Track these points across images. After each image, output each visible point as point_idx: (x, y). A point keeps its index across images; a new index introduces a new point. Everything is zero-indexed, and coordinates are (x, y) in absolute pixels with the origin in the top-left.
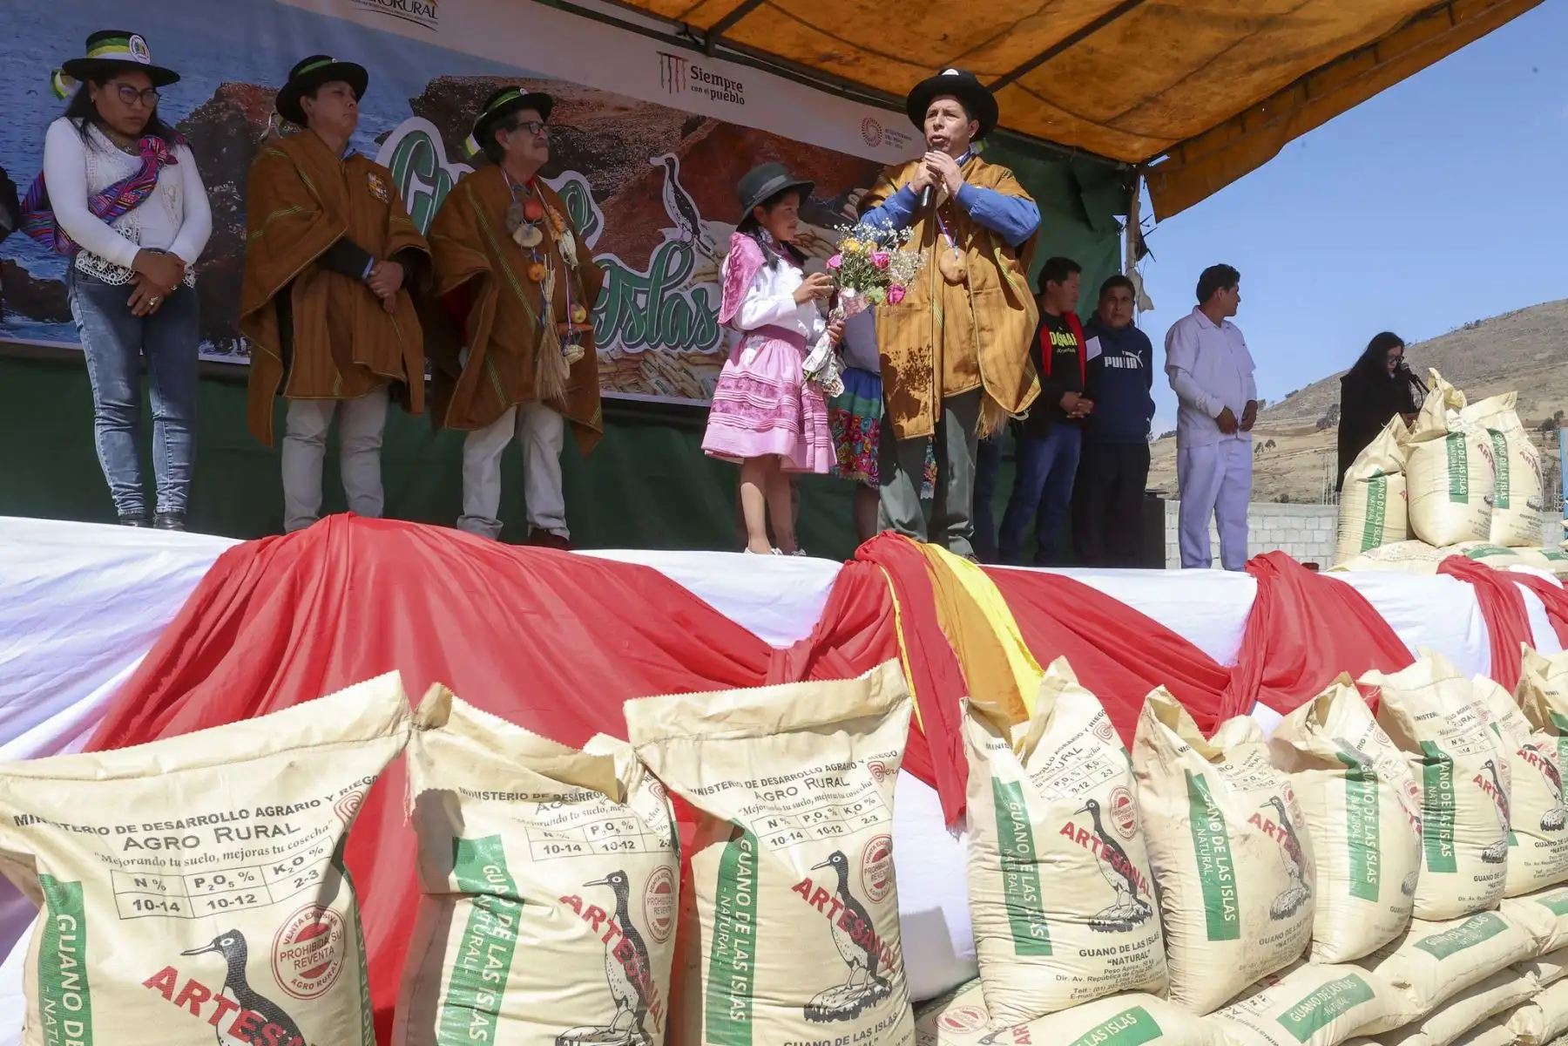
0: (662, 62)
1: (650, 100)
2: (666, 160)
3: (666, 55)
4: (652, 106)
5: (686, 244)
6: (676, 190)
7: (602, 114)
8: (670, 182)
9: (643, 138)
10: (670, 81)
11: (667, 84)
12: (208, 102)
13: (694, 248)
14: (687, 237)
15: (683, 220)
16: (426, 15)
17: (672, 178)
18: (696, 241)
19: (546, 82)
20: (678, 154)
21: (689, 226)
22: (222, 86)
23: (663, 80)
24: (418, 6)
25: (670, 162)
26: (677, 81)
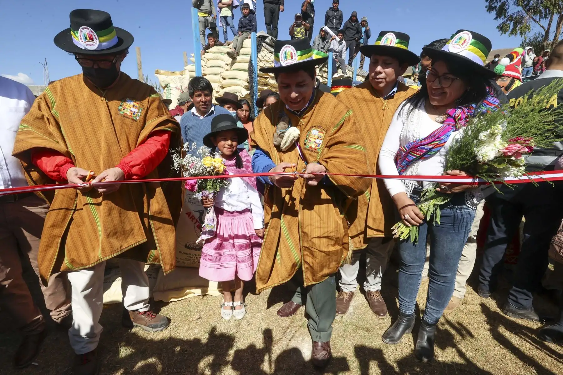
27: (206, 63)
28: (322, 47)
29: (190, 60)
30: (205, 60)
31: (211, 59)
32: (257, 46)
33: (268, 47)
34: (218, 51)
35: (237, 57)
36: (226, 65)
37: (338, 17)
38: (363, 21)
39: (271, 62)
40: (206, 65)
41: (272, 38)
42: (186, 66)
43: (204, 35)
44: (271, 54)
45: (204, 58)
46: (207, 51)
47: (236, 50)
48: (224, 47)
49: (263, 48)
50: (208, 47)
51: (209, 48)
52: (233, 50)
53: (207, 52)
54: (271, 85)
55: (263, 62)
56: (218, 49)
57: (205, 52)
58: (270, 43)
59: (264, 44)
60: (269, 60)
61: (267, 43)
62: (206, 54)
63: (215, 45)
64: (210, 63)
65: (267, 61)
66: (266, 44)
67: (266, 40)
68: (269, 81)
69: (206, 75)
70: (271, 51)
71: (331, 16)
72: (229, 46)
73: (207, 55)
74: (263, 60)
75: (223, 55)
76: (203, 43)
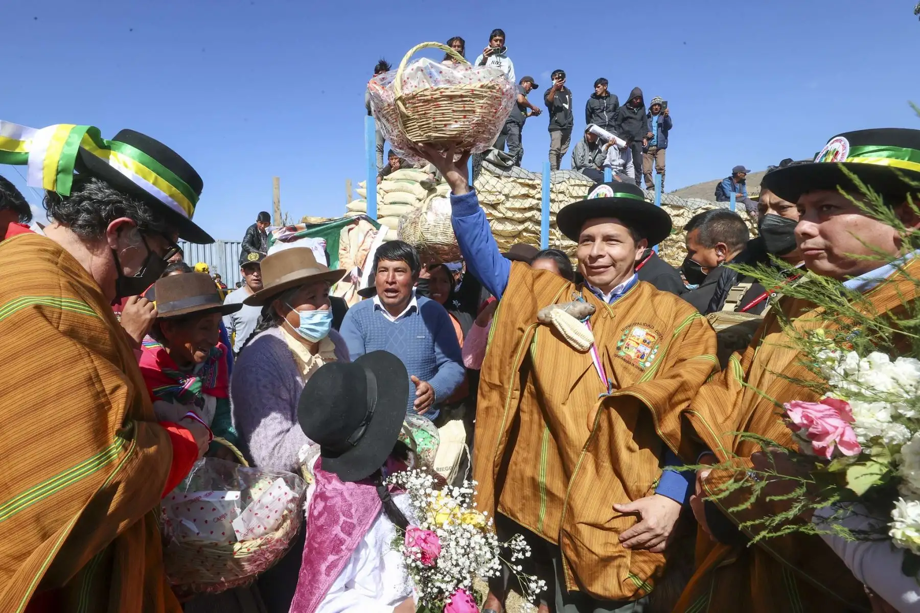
27: (383, 198)
28: (590, 160)
29: (356, 192)
30: (382, 192)
31: (392, 191)
32: (473, 167)
33: (491, 167)
34: (404, 177)
35: (438, 187)
36: (418, 201)
37: (611, 107)
38: (655, 105)
39: (498, 193)
40: (383, 201)
41: (499, 152)
42: (350, 202)
43: (382, 151)
44: (498, 179)
45: (380, 189)
46: (385, 177)
47: (435, 175)
48: (415, 171)
49: (483, 170)
50: (388, 171)
51: (390, 173)
52: (431, 176)
53: (385, 180)
54: (498, 233)
55: (484, 194)
56: (405, 175)
57: (382, 180)
58: (496, 161)
59: (484, 163)
60: (495, 190)
61: (490, 161)
62: (383, 182)
63: (400, 168)
64: (390, 197)
65: (490, 192)
66: (488, 163)
67: (487, 155)
68: (494, 226)
69: (382, 217)
70: (496, 174)
71: (597, 108)
72: (423, 170)
73: (385, 185)
74: (483, 190)
75: (413, 184)
76: (380, 165)
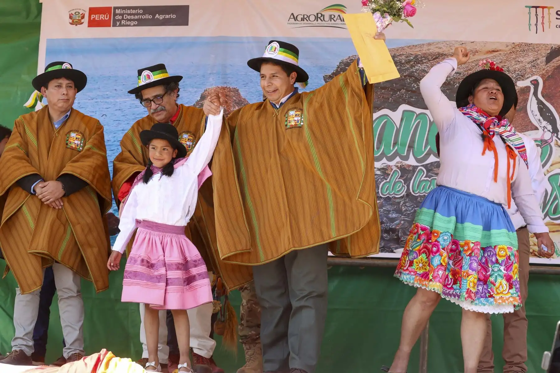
0: (530, 13)
1: (517, 41)
2: (531, 82)
3: (533, 7)
4: (520, 45)
5: (546, 142)
6: (540, 102)
7: (477, 57)
8: (534, 98)
9: (510, 68)
10: (536, 25)
11: (533, 28)
12: (196, 102)
13: (553, 144)
14: (547, 136)
15: (544, 123)
16: (339, 21)
17: (535, 94)
18: (554, 138)
19: (429, 44)
20: (542, 76)
21: (550, 127)
22: (205, 91)
23: (530, 25)
24: (333, 17)
25: (535, 83)
26: (543, 23)
